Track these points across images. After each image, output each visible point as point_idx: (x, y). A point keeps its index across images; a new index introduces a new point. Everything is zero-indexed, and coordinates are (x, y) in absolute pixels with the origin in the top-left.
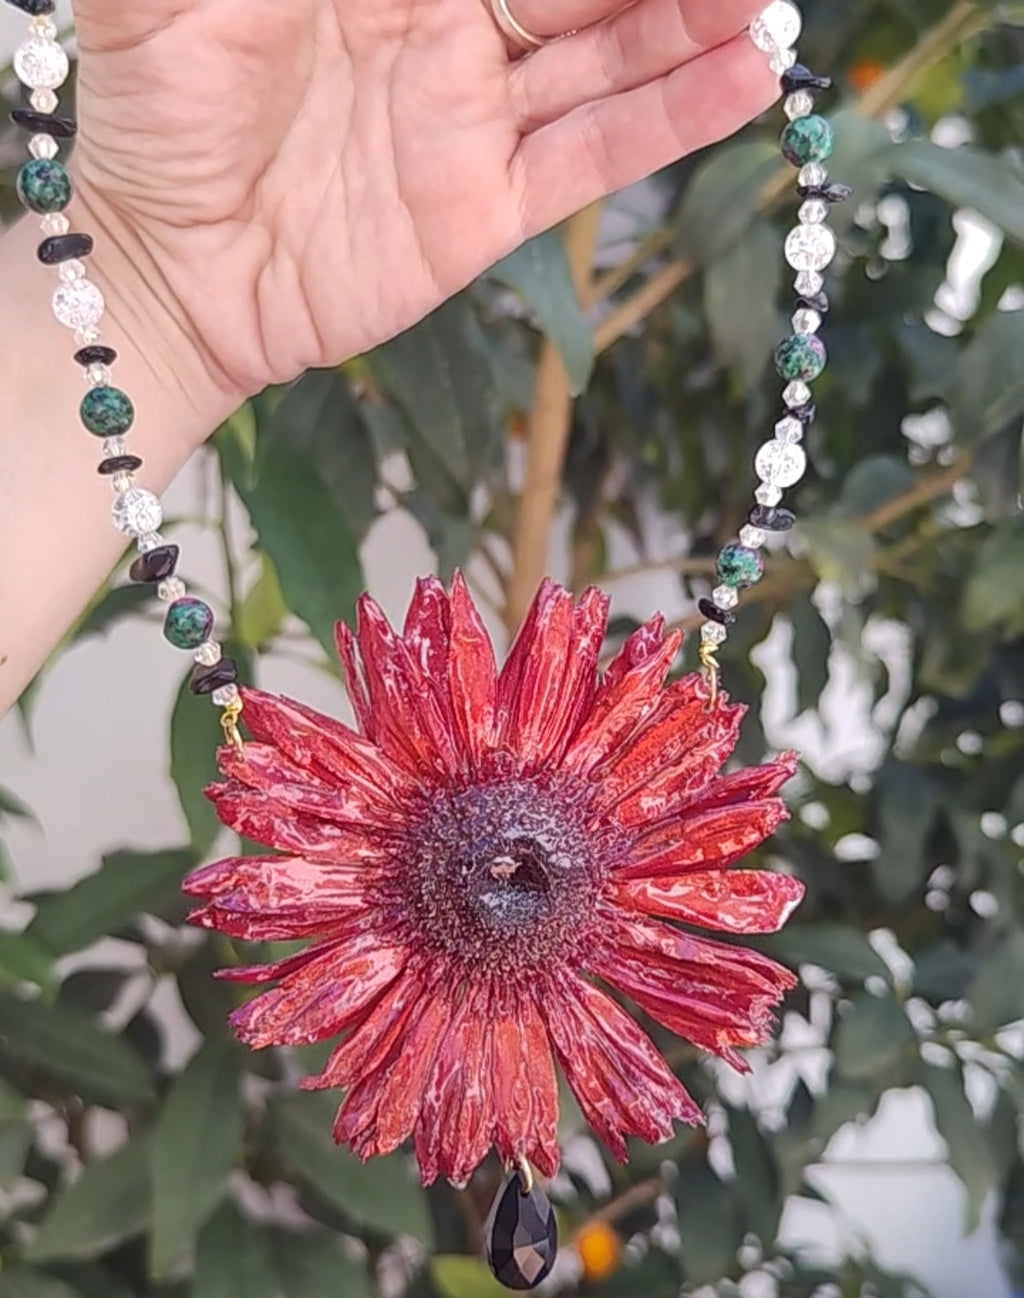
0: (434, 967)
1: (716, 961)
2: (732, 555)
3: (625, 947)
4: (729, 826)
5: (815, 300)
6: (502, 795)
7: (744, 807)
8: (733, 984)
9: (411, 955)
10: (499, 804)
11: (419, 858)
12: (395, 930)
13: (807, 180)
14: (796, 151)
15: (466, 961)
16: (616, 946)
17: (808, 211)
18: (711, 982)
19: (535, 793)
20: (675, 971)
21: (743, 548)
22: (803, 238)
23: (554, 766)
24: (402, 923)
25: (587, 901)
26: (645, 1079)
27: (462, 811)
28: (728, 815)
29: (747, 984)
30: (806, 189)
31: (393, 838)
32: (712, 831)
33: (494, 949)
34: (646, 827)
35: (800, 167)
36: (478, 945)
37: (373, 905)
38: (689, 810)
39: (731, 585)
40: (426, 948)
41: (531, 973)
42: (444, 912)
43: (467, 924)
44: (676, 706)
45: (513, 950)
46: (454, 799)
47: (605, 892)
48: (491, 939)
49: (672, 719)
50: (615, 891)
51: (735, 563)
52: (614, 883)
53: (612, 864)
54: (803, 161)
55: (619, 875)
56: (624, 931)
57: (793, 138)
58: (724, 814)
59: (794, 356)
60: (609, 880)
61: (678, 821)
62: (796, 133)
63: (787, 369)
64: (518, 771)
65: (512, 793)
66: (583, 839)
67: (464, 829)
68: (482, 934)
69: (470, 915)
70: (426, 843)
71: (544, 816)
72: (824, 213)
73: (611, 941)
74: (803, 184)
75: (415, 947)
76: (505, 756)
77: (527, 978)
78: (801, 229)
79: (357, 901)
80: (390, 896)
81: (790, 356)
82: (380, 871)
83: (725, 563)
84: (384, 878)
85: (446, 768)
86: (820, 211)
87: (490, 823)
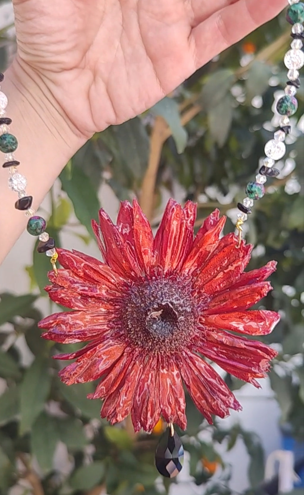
0: (134, 352)
1: (245, 346)
2: (252, 186)
3: (210, 341)
4: (249, 293)
5: (297, 81)
6: (157, 285)
7: (255, 286)
8: (252, 355)
9: (126, 347)
10: (156, 288)
11: (127, 311)
12: (120, 337)
13: (295, 30)
14: (291, 18)
15: (146, 349)
16: (205, 341)
17: (295, 44)
18: (243, 355)
19: (171, 283)
20: (229, 350)
21: (257, 184)
22: (292, 55)
23: (178, 272)
24: (122, 335)
25: (193, 325)
26: (218, 393)
27: (142, 292)
28: (247, 289)
29: (257, 356)
30: (295, 34)
31: (118, 302)
32: (241, 295)
33: (157, 345)
34: (214, 294)
35: (293, 24)
36: (150, 344)
37: (112, 328)
38: (233, 287)
39: (251, 198)
40: (131, 344)
41: (173, 352)
42: (137, 331)
43: (145, 336)
44: (225, 246)
45: (164, 345)
46: (139, 287)
47: (200, 320)
48: (155, 342)
49: (224, 252)
50: (204, 320)
51: (253, 189)
52: (204, 317)
53: (202, 309)
54: (294, 22)
55: (205, 313)
56: (209, 335)
57: (290, 12)
58: (246, 289)
59: (284, 105)
60: (201, 315)
61: (228, 291)
62: (292, 11)
63: (281, 110)
64: (164, 274)
65: (161, 284)
66: (191, 300)
67: (143, 299)
68: (151, 340)
69: (147, 333)
70: (129, 305)
71: (175, 292)
72: (302, 45)
73: (204, 339)
74: (294, 32)
75: (128, 345)
76: (158, 269)
77: (172, 354)
78: (292, 51)
79: (105, 327)
80: (117, 324)
81: (282, 105)
82: (113, 315)
83: (249, 189)
84: (115, 317)
85: (136, 274)
86: (300, 44)
87: (153, 297)
